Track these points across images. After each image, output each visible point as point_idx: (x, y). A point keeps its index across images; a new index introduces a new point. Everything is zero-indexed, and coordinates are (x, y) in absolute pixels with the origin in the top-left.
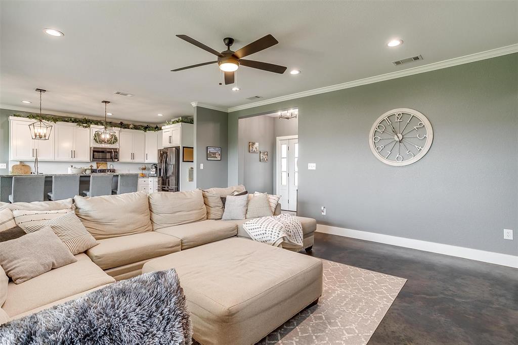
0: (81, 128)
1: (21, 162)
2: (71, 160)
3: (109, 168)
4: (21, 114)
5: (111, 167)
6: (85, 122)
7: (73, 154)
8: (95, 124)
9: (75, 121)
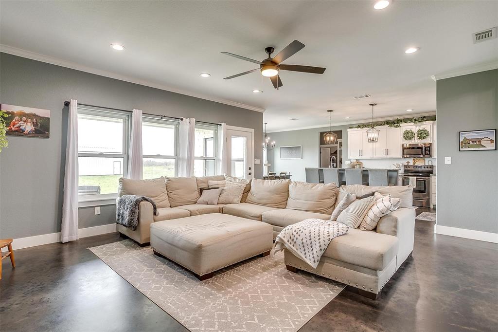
0: (393, 128)
1: (357, 160)
2: (385, 157)
3: (427, 164)
4: (353, 126)
5: (430, 164)
6: (395, 123)
7: (387, 152)
8: (405, 122)
9: (388, 123)
